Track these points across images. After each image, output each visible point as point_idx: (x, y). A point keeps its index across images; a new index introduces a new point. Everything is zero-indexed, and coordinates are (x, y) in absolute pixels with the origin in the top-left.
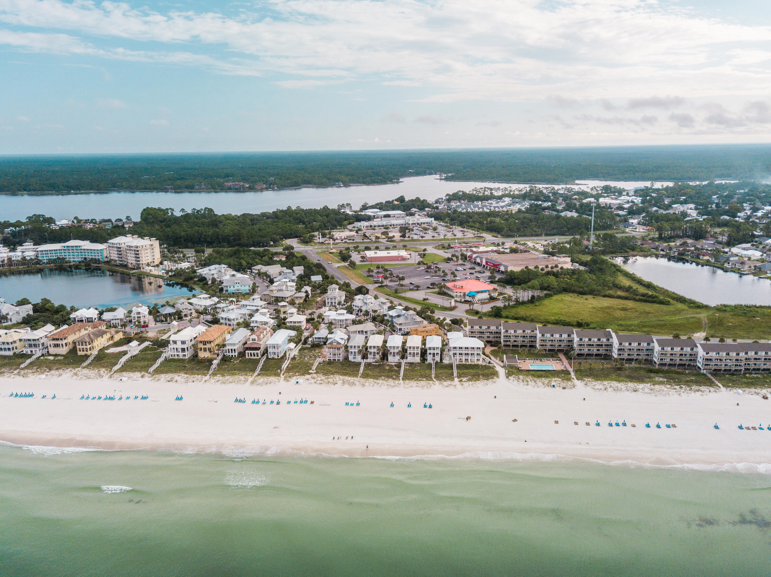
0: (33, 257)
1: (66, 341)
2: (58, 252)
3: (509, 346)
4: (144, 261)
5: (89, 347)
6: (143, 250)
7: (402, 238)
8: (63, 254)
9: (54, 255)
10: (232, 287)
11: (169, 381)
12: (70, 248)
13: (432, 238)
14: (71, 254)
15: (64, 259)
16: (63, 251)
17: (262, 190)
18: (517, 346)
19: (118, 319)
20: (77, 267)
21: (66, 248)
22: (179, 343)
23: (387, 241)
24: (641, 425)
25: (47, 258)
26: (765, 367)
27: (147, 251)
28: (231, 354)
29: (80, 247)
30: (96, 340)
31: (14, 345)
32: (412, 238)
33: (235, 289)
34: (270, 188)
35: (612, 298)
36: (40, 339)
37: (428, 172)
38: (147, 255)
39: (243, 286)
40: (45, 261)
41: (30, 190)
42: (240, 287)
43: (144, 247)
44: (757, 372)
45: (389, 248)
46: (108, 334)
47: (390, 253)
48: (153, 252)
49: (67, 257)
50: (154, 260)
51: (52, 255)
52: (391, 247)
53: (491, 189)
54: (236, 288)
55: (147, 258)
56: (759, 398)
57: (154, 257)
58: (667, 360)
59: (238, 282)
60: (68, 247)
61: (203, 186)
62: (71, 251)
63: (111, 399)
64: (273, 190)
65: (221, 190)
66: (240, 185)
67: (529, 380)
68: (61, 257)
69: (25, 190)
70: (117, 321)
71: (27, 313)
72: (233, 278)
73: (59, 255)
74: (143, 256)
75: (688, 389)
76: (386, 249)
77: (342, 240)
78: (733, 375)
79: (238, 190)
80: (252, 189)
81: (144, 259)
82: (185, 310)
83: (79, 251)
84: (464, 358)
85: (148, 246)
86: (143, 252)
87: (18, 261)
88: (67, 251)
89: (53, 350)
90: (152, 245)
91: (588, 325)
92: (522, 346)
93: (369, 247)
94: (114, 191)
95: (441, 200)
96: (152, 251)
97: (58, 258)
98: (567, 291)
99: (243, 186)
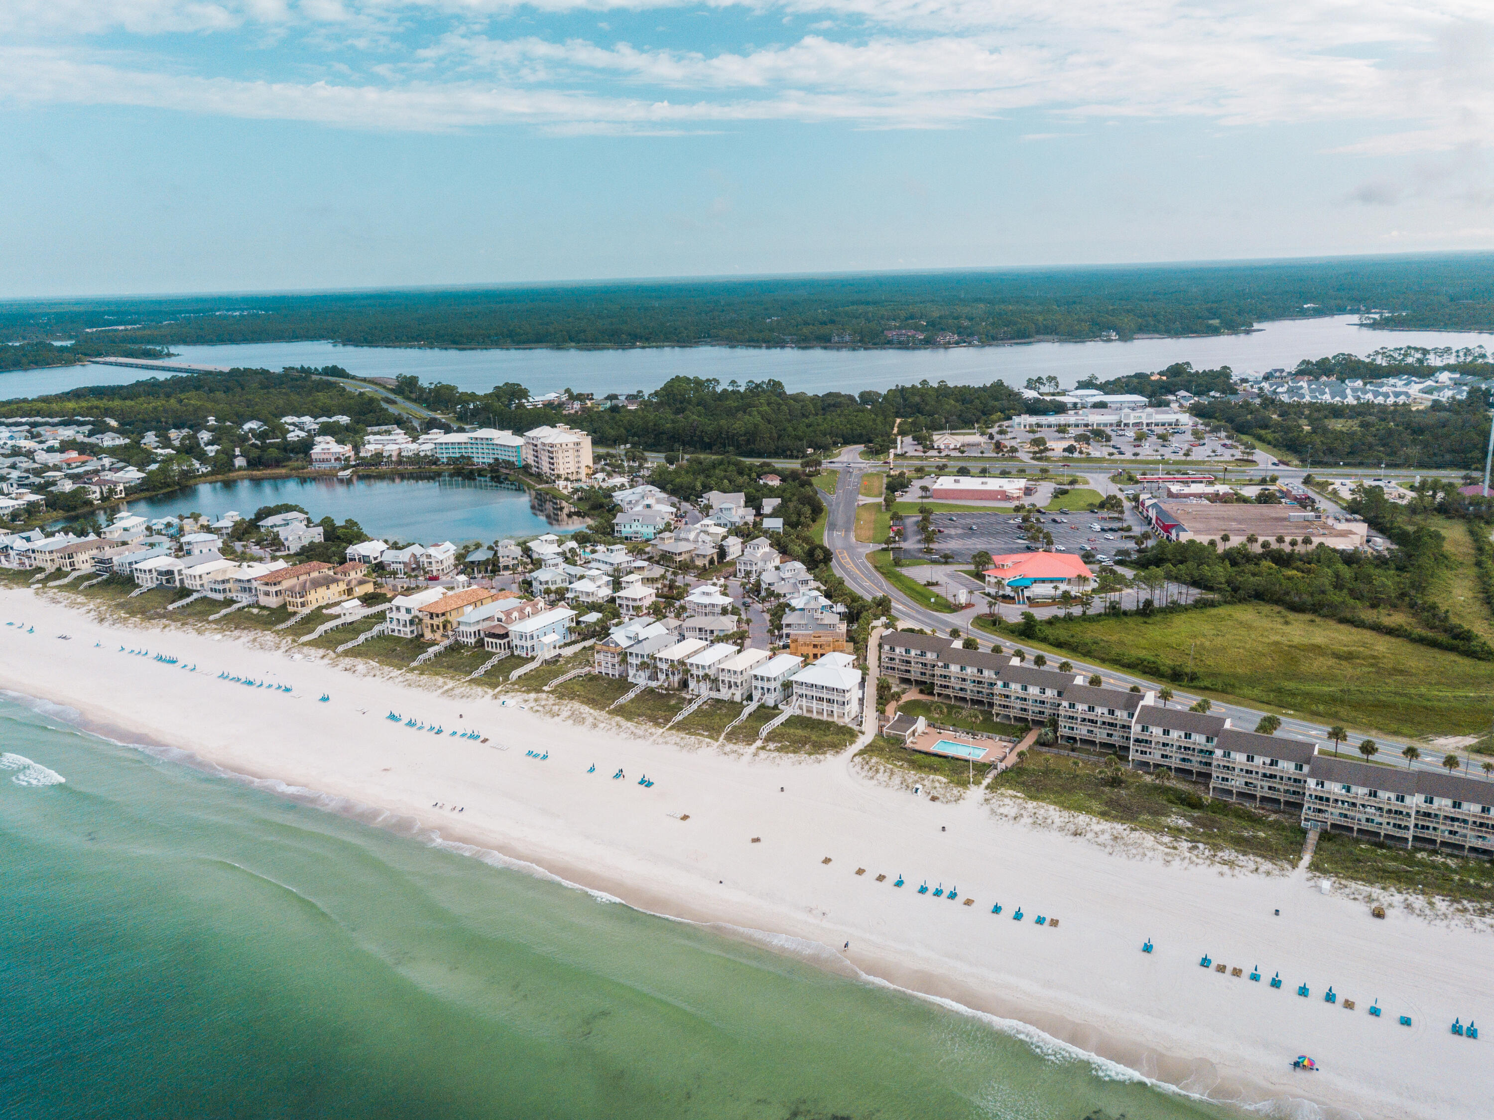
0: (429, 453)
1: (278, 588)
2: (463, 446)
3: (948, 697)
4: (561, 469)
5: (299, 600)
6: (560, 452)
7: (1066, 454)
8: (470, 450)
9: (457, 451)
10: (628, 526)
11: (346, 670)
12: (479, 442)
13: (1134, 458)
14: (480, 451)
15: (469, 458)
16: (469, 446)
17: (947, 346)
18: (964, 699)
19: (400, 563)
20: (481, 473)
21: (473, 441)
22: (403, 611)
23: (1033, 458)
24: (984, 904)
25: (448, 455)
26: (1479, 844)
27: (567, 454)
28: (465, 639)
29: (491, 439)
30: (313, 592)
31: (227, 586)
32: (1088, 454)
33: (631, 530)
34: (965, 342)
35: (1357, 626)
36: (253, 581)
37: (1349, 308)
38: (567, 460)
39: (645, 527)
40: (445, 460)
41: (578, 342)
42: (639, 529)
43: (564, 446)
44: (1456, 852)
45: (1009, 473)
46: (340, 583)
47: (986, 483)
48: (579, 456)
49: (475, 455)
50: (580, 470)
51: (454, 451)
52: (1014, 472)
53: (1425, 352)
54: (634, 528)
55: (568, 465)
56: (1362, 909)
57: (580, 465)
58: (1238, 783)
59: (636, 518)
60: (476, 439)
61: (847, 338)
62: (480, 446)
63: (250, 683)
64: (970, 345)
65: (875, 344)
66: (909, 336)
67: (882, 769)
68: (466, 455)
69: (572, 341)
70: (398, 565)
71: (310, 540)
72: (647, 511)
73: (463, 451)
74: (561, 461)
75: (1207, 853)
76: (1001, 474)
77: (940, 452)
78: (1381, 846)
79: (904, 345)
80: (929, 343)
81: (561, 466)
82: (506, 558)
83: (491, 447)
84: (815, 705)
85: (571, 445)
86: (560, 455)
87: (408, 457)
88: (474, 446)
89: (263, 600)
90: (578, 444)
91: (1193, 677)
92: (974, 702)
93: (965, 468)
94: (707, 344)
95: (1278, 374)
96: (576, 454)
97: (462, 457)
98: (1263, 600)
99: (913, 337)
